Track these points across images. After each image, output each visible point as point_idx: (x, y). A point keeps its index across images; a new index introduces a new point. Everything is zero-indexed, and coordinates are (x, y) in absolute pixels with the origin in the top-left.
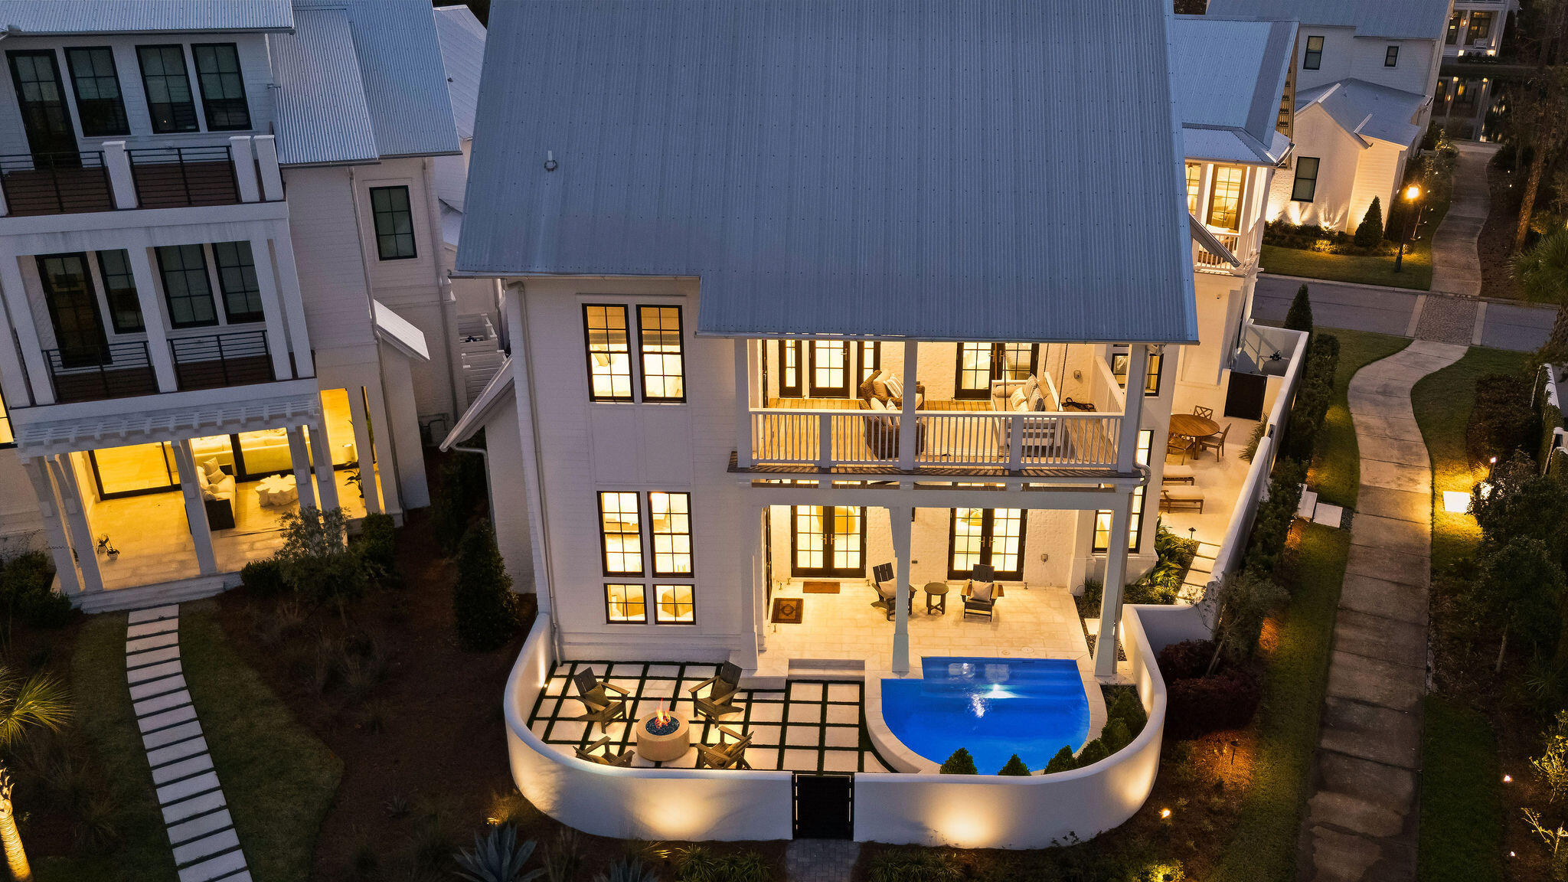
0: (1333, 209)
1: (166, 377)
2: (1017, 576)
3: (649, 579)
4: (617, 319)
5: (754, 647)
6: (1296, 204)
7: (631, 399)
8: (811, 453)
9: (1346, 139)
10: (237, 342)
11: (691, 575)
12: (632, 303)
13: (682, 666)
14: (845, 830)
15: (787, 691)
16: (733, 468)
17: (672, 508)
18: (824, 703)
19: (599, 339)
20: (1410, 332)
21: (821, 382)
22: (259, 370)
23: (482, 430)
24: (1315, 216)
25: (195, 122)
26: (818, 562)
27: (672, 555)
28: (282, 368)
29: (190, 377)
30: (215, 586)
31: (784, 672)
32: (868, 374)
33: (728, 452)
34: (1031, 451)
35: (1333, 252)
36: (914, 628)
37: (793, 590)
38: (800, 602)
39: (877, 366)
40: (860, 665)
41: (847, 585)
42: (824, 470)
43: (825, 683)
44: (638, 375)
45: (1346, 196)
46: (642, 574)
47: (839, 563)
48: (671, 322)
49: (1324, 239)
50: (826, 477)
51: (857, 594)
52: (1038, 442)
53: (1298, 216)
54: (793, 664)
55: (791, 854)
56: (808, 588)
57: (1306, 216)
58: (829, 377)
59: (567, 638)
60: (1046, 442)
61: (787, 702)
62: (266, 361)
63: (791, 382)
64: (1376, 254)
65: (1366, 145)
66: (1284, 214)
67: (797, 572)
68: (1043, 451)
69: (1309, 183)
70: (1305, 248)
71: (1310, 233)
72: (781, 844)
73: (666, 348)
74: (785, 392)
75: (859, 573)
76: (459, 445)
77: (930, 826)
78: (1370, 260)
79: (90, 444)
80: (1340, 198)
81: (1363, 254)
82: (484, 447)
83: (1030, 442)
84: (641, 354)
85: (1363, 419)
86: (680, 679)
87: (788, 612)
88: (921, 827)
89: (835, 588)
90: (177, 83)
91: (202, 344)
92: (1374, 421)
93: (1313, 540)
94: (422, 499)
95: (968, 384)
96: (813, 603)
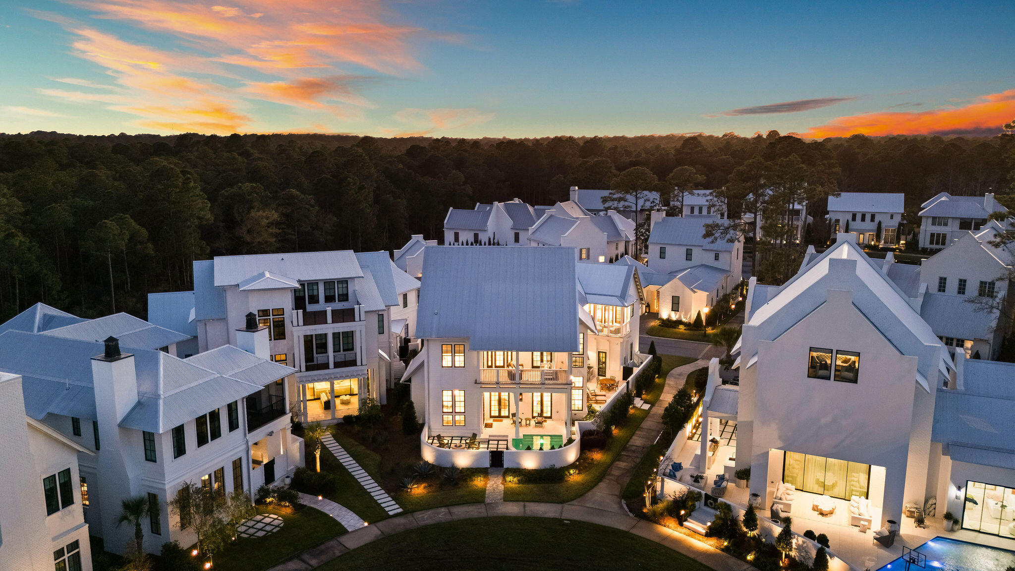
0: (686, 314)
1: (331, 365)
2: (550, 418)
3: (454, 414)
4: (449, 348)
5: (481, 433)
6: (673, 312)
7: (452, 367)
8: (495, 380)
9: (688, 291)
10: (349, 356)
11: (464, 413)
12: (453, 344)
13: (462, 438)
14: (502, 465)
15: (489, 441)
16: (476, 383)
17: (460, 395)
18: (498, 444)
19: (445, 353)
20: (700, 357)
21: (497, 364)
22: (353, 363)
23: (411, 378)
24: (680, 316)
25: (335, 300)
26: (497, 414)
27: (460, 408)
28: (359, 363)
29: (337, 365)
30: (335, 422)
31: (488, 437)
32: (509, 362)
33: (474, 380)
34: (546, 379)
35: (685, 330)
36: (521, 429)
37: (491, 421)
38: (492, 424)
39: (512, 360)
40: (507, 436)
41: (505, 420)
42: (497, 383)
43: (498, 441)
44: (453, 361)
45: (691, 310)
46: (452, 412)
47: (503, 414)
48: (462, 348)
49: (682, 325)
50: (499, 385)
51: (507, 422)
52: (550, 377)
53: (674, 317)
54: (490, 436)
55: (489, 470)
56: (494, 421)
57: (677, 317)
58: (500, 363)
59: (432, 430)
60: (552, 377)
61: (488, 444)
62: (355, 361)
63: (490, 364)
64: (700, 330)
65: (695, 292)
66: (670, 316)
67: (491, 417)
68: (550, 379)
69: (677, 305)
70: (675, 328)
71: (679, 322)
72: (487, 468)
73: (461, 355)
74: (488, 367)
75: (508, 417)
76: (405, 382)
77: (521, 463)
78: (697, 333)
79: (313, 381)
80: (687, 311)
81: (696, 330)
82: (411, 382)
83: (546, 377)
84: (455, 356)
85: (669, 382)
86: (461, 440)
87: (488, 426)
88: (519, 464)
89: (502, 421)
90: (332, 291)
91: (341, 356)
92: (671, 383)
93: (638, 412)
94: (385, 402)
95: (535, 365)
96: (495, 424)
